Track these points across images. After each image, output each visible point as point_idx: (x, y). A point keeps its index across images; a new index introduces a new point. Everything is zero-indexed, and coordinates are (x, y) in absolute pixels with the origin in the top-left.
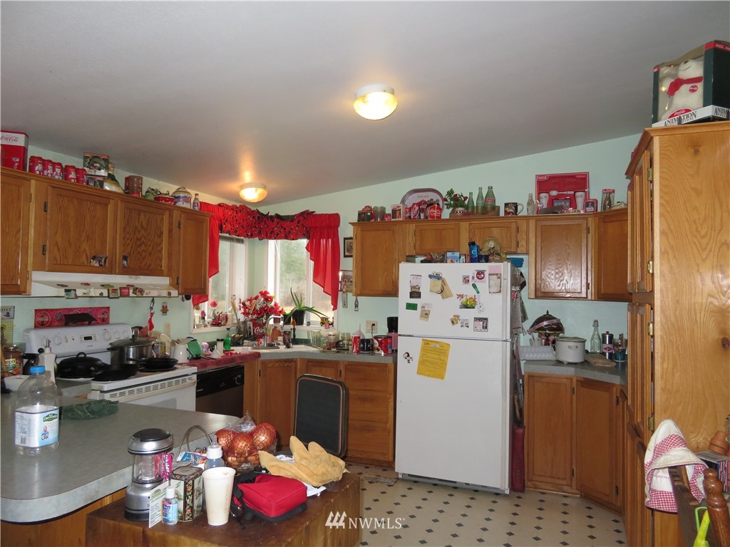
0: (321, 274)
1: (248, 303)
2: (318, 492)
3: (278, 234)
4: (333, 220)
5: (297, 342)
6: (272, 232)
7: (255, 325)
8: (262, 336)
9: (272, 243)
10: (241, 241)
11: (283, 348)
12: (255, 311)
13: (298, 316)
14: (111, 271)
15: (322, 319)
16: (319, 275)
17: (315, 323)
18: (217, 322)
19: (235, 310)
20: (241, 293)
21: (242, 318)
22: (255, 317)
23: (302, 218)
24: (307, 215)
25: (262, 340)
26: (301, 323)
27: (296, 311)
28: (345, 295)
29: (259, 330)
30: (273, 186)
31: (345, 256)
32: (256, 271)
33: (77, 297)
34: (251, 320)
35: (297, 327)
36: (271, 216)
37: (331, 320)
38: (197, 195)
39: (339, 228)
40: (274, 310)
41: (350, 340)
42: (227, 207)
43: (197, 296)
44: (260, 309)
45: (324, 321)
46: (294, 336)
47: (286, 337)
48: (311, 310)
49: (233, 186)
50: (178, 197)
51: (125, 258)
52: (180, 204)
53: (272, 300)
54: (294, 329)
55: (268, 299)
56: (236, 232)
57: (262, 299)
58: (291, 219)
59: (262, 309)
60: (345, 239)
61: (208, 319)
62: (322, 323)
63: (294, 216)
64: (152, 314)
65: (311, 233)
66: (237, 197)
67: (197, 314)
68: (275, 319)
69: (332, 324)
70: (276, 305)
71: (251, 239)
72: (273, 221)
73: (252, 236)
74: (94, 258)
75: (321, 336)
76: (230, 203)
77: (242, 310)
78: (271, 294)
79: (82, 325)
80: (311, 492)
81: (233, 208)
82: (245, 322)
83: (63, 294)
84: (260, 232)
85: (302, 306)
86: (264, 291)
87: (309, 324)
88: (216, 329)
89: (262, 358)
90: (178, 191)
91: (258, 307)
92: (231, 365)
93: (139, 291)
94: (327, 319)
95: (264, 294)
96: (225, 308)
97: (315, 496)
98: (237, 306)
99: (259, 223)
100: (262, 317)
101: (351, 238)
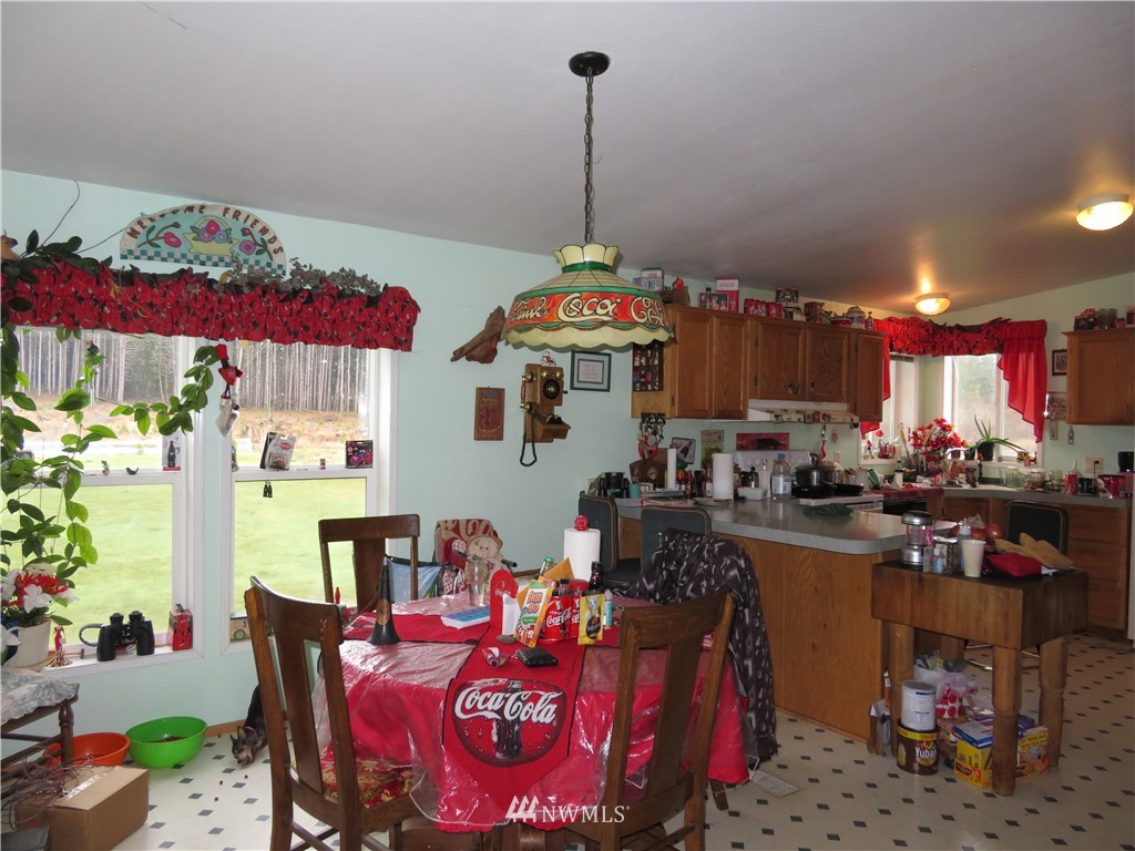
0: (1019, 398)
1: (919, 433)
2: (1050, 572)
3: (958, 349)
4: (1037, 330)
5: (984, 481)
6: (950, 347)
7: (928, 459)
8: (940, 471)
9: (948, 359)
10: (909, 359)
11: (966, 487)
12: (929, 443)
13: (986, 449)
14: (802, 399)
15: (1020, 454)
16: (1015, 399)
17: (1009, 459)
18: (884, 454)
19: (904, 441)
20: (910, 421)
21: (911, 450)
22: (929, 449)
23: (992, 328)
24: (998, 324)
25: (939, 476)
26: (989, 458)
27: (984, 444)
28: (1054, 423)
29: (932, 465)
30: (956, 294)
31: (1054, 374)
32: (928, 394)
33: (783, 422)
34: (924, 453)
35: (985, 464)
36: (950, 328)
37: (1032, 455)
38: (870, 313)
39: (1046, 339)
40: (955, 442)
41: (1062, 480)
42: (898, 321)
43: (867, 423)
44: (934, 441)
45: (1023, 457)
46: (981, 474)
47: (970, 475)
48: (1004, 442)
49: (908, 299)
50: (852, 318)
51: (812, 385)
52: (855, 325)
53: (950, 430)
54: (980, 465)
55: (945, 428)
56: (907, 350)
57: (939, 428)
58: (977, 329)
59: (938, 439)
60: (1054, 352)
61: (875, 451)
62: (1020, 459)
63: (981, 326)
64: (824, 442)
65: (1005, 346)
66: (912, 310)
67: (864, 444)
68: (953, 453)
69: (1035, 460)
70: (955, 435)
71: (923, 356)
72: (952, 333)
73: (924, 353)
74: (790, 386)
75: (1021, 474)
76: (900, 316)
77: (912, 441)
78: (949, 422)
79: (769, 449)
80: (1045, 571)
81: (903, 322)
82: (915, 455)
83: (774, 419)
84: (934, 347)
85: (991, 437)
86: (939, 418)
87: (1000, 459)
88: (884, 461)
89: (945, 495)
90: (851, 310)
91: (934, 438)
92: (911, 499)
93: (827, 417)
94: (1026, 454)
95: (940, 422)
96: (891, 438)
97: (1047, 575)
98: (907, 438)
99: (933, 337)
100: (939, 449)
101: (1063, 351)
